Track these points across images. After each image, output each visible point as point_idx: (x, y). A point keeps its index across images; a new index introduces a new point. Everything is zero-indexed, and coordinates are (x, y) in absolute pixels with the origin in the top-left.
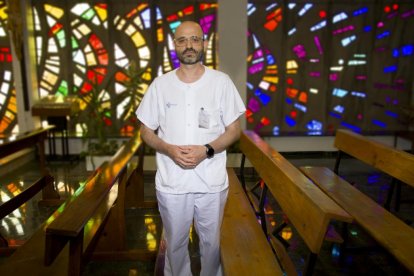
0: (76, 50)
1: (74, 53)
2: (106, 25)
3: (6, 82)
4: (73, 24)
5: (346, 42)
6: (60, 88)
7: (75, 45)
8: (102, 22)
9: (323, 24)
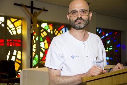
0: (42, 42)
1: (41, 43)
2: (52, 32)
3: (14, 55)
4: (41, 31)
5: (108, 42)
6: (35, 58)
7: (41, 40)
8: (51, 31)
9: (104, 36)
